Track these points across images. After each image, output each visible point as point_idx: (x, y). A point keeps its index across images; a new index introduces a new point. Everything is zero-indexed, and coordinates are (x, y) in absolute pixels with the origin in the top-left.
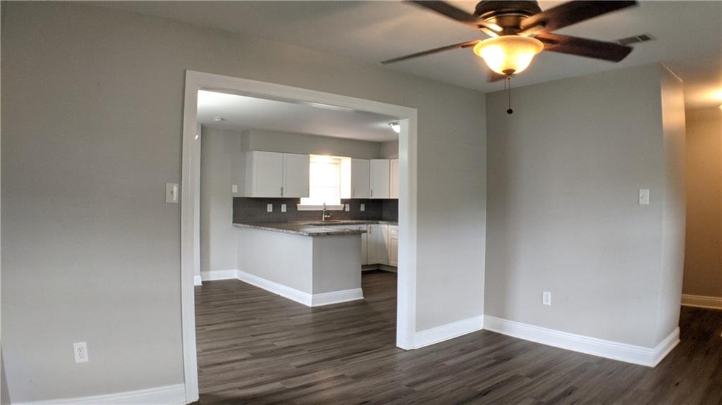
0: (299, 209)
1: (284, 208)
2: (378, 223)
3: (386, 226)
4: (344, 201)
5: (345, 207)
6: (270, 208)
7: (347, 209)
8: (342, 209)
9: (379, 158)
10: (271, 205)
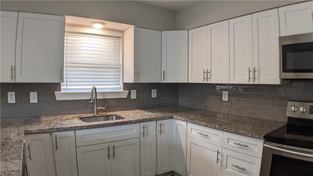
0: (58, 99)
1: (34, 98)
2: (172, 118)
3: (184, 123)
4: (127, 86)
5: (129, 94)
6: (11, 98)
7: (134, 96)
8: (125, 96)
9: (174, 29)
10: (13, 93)
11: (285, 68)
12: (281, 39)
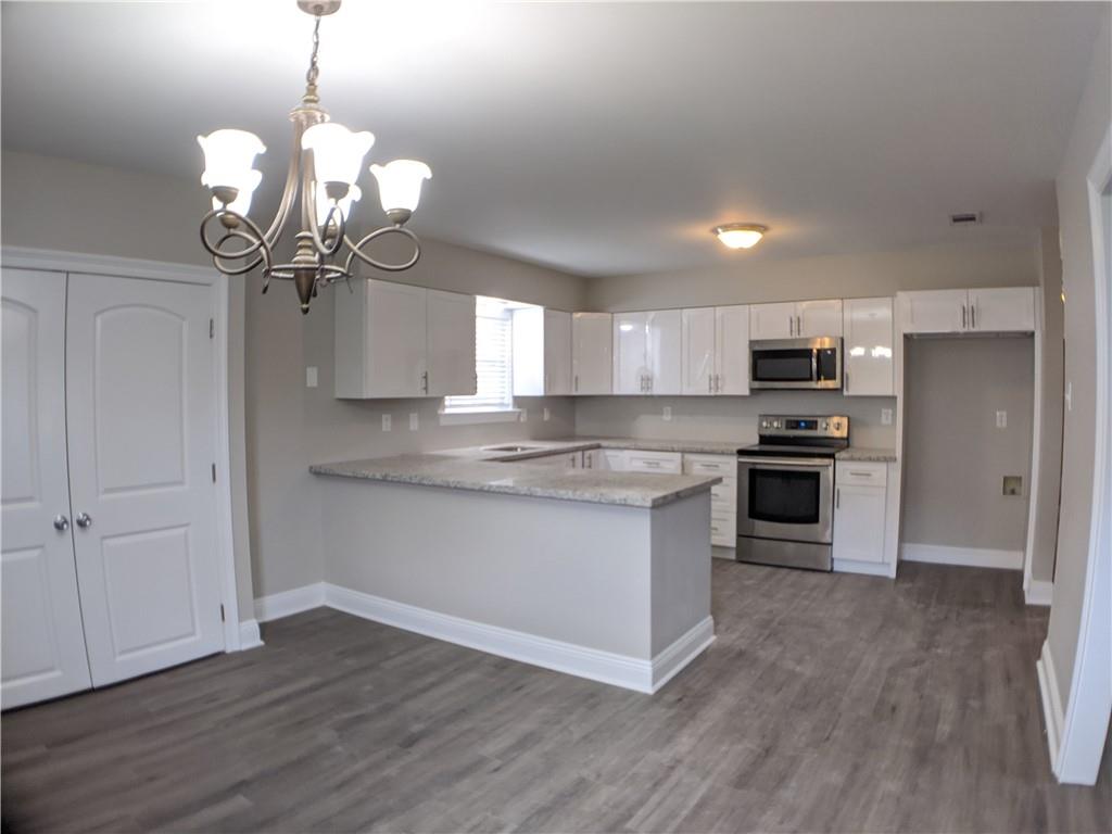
1: (414, 423)
5: (520, 414)
6: (387, 424)
7: (524, 418)
10: (389, 416)
11: (755, 377)
12: (752, 343)
